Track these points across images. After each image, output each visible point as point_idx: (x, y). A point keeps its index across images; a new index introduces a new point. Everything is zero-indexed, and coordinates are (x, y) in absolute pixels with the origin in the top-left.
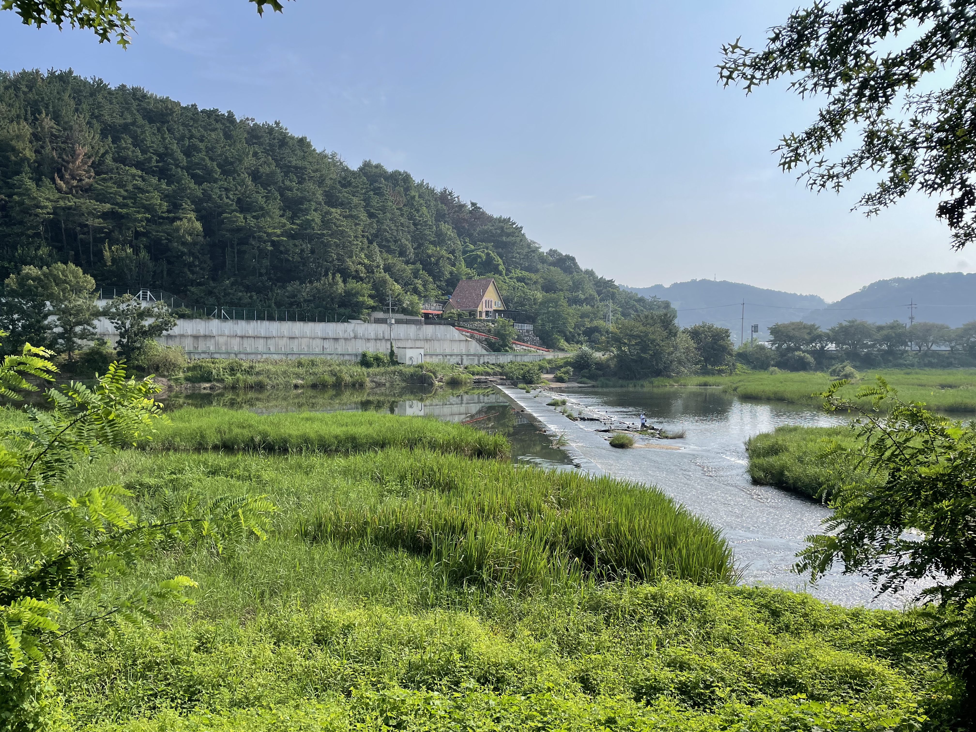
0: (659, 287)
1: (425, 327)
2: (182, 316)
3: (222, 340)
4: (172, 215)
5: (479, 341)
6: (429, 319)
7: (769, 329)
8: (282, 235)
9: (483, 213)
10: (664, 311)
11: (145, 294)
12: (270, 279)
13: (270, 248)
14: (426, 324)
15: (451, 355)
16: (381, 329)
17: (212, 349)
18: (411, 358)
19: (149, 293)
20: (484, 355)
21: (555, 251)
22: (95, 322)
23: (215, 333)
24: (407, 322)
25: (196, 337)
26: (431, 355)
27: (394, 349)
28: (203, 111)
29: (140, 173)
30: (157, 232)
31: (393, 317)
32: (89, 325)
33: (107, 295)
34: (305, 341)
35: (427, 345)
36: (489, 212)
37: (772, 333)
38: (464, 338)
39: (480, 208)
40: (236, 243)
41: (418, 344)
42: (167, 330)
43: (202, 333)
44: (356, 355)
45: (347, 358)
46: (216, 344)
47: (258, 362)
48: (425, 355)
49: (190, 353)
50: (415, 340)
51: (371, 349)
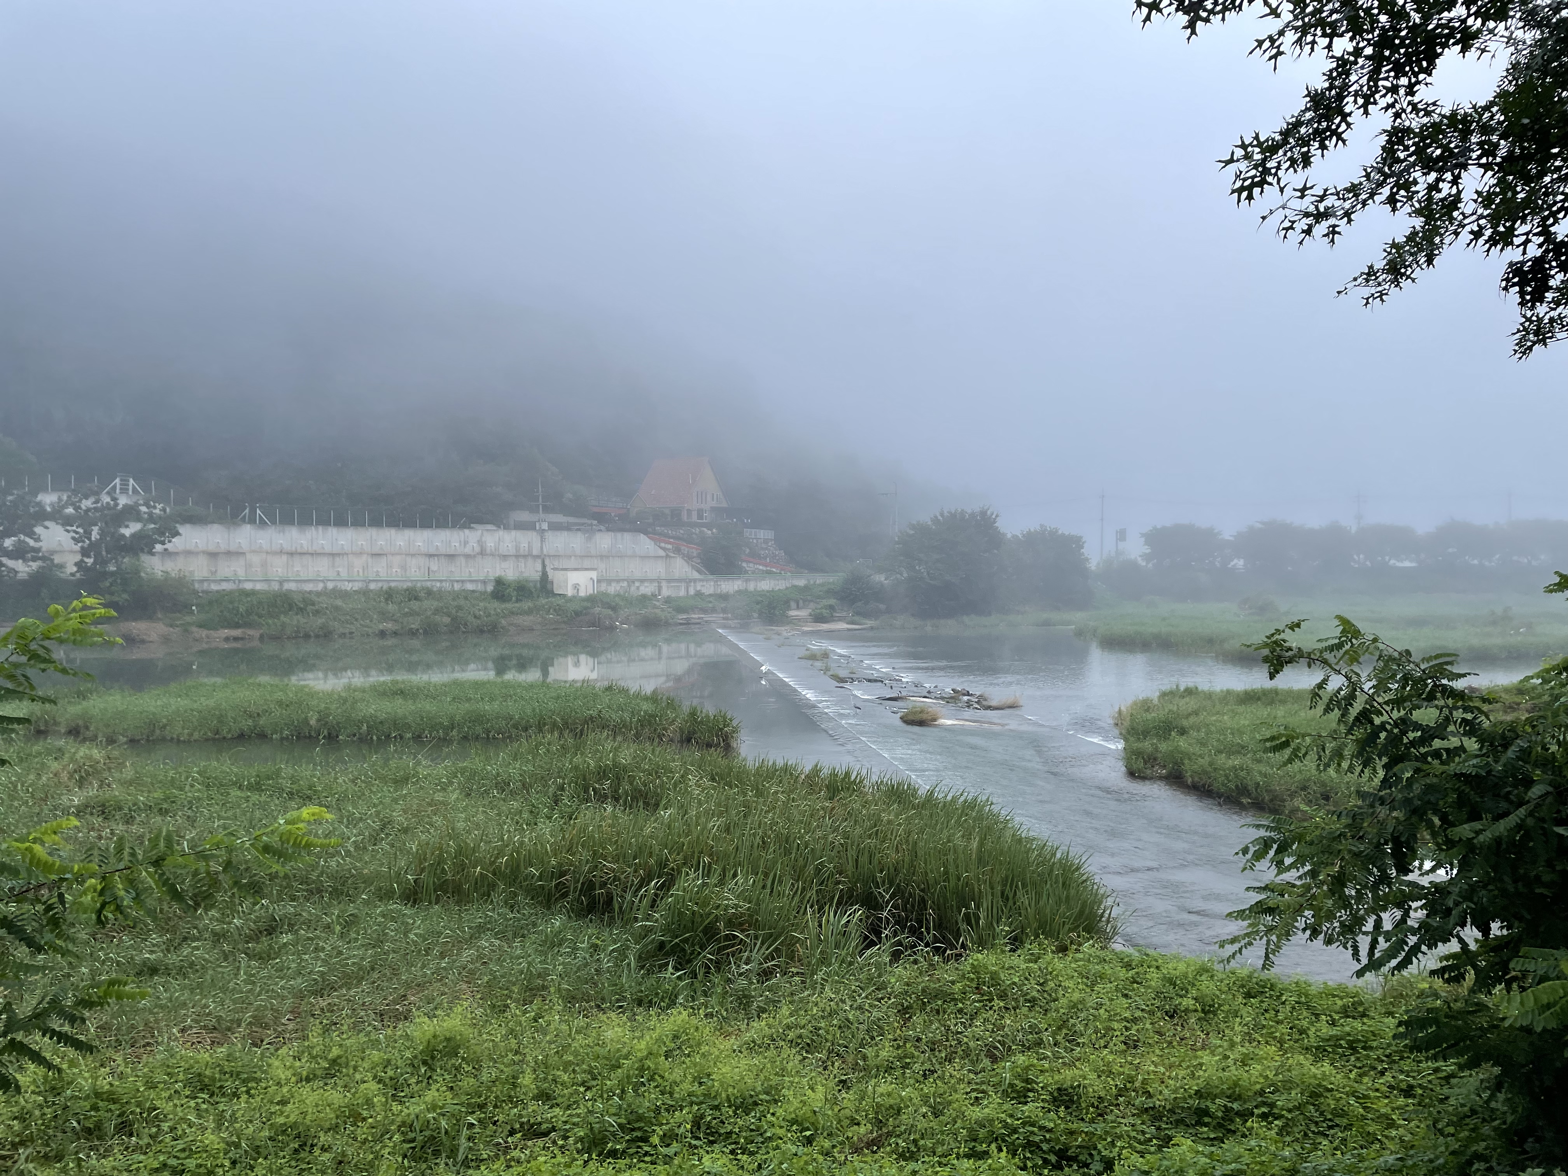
1: (598, 535)
2: (189, 520)
3: (256, 559)
5: (688, 558)
6: (603, 522)
7: (1143, 535)
11: (124, 483)
14: (600, 530)
15: (642, 581)
16: (526, 540)
17: (241, 574)
18: (576, 587)
19: (131, 481)
20: (695, 581)
22: (38, 530)
23: (245, 548)
24: (567, 528)
25: (213, 555)
26: (609, 582)
27: (548, 569)
31: (544, 520)
32: (26, 534)
33: (60, 485)
34: (397, 560)
35: (602, 566)
37: (1146, 543)
38: (662, 553)
41: (587, 563)
42: (163, 543)
43: (223, 547)
44: (484, 582)
45: (470, 587)
46: (248, 566)
47: (319, 594)
48: (599, 581)
49: (201, 581)
50: (582, 557)
51: (510, 572)
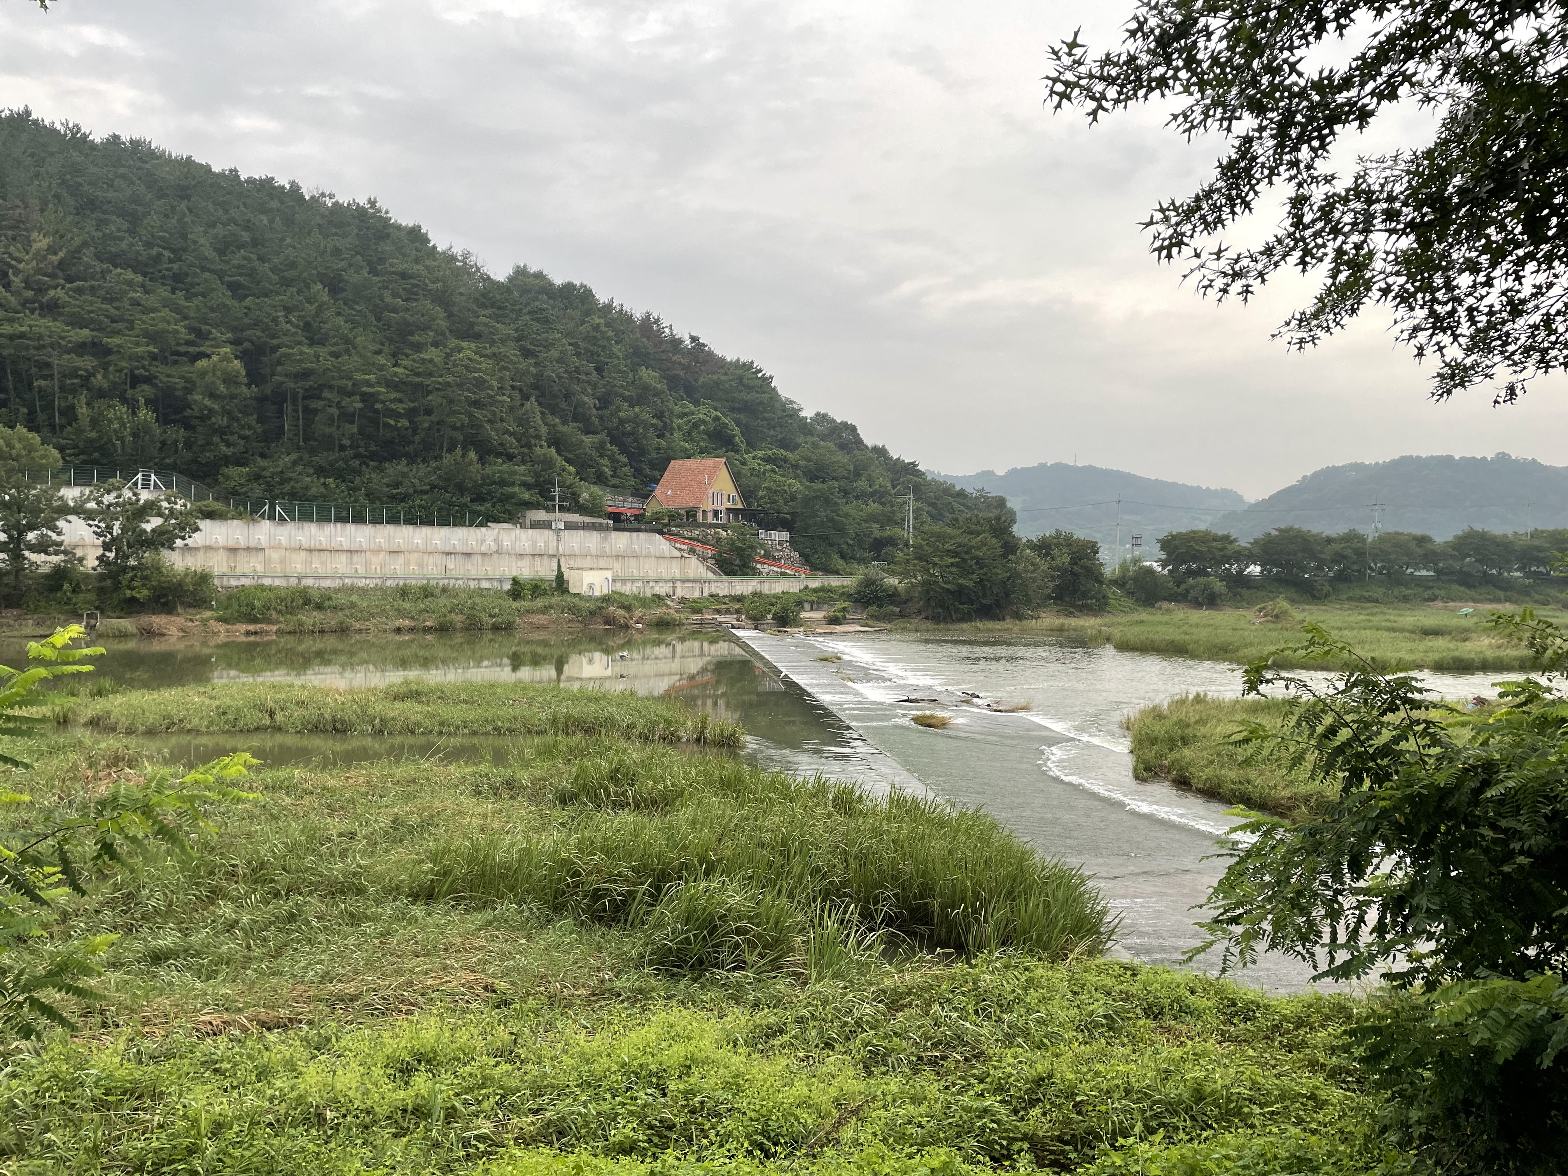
0: (988, 474)
1: (614, 534)
2: (210, 515)
3: (275, 555)
4: (191, 349)
5: (703, 559)
6: (619, 522)
7: (1159, 541)
8: (379, 383)
9: (711, 353)
10: (996, 512)
11: (146, 479)
12: (356, 456)
13: (360, 405)
14: (616, 530)
15: (656, 581)
16: (542, 539)
17: (260, 568)
18: (591, 587)
19: (153, 477)
20: (709, 581)
21: (825, 416)
22: (61, 524)
23: (264, 543)
24: (585, 527)
25: (233, 551)
26: (624, 581)
27: (563, 569)
28: (250, 181)
29: (139, 278)
30: (168, 376)
31: (560, 518)
32: (49, 528)
33: (82, 479)
34: (414, 557)
35: (617, 566)
36: (719, 352)
37: (1162, 548)
38: (677, 554)
39: (704, 345)
40: (300, 395)
41: (602, 563)
42: (183, 538)
43: (243, 544)
44: (500, 581)
45: (485, 585)
46: (267, 562)
47: (337, 591)
48: (614, 581)
49: (221, 577)
50: (598, 556)
51: (526, 571)
